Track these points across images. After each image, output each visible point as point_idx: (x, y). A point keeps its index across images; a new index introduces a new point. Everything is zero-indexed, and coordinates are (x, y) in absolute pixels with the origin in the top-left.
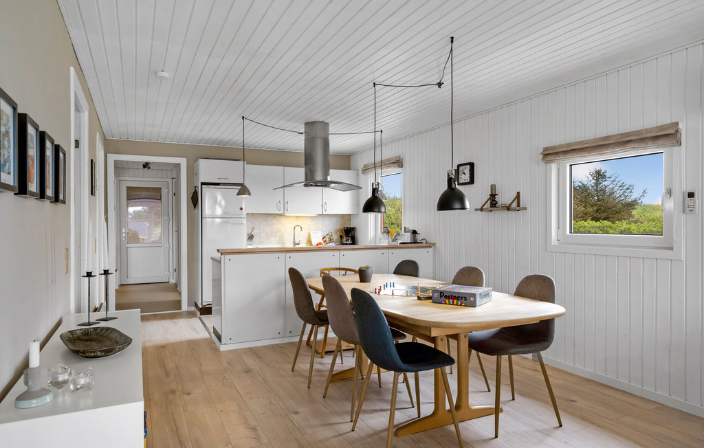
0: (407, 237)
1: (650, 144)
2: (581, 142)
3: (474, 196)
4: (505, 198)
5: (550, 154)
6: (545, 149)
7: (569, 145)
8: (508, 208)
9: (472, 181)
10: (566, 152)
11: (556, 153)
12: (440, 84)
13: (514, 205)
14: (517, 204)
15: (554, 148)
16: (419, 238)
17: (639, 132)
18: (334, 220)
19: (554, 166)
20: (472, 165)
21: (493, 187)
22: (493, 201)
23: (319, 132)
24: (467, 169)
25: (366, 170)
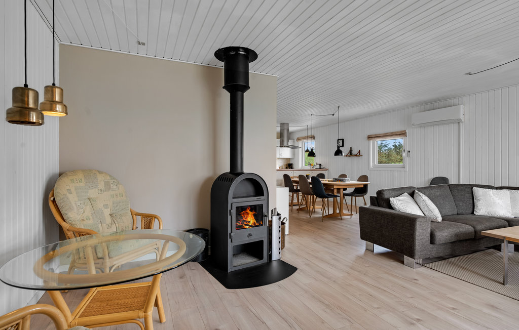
0: (318, 167)
1: (398, 136)
2: (379, 134)
3: (345, 150)
4: (355, 152)
5: (370, 137)
6: (369, 136)
7: (376, 135)
8: (356, 155)
9: (343, 146)
10: (375, 137)
11: (372, 137)
12: (333, 115)
13: (358, 154)
14: (359, 154)
15: (371, 135)
16: (322, 167)
17: (395, 132)
18: (283, 160)
19: (371, 142)
20: (343, 140)
21: (351, 148)
22: (350, 153)
23: (285, 127)
24: (341, 142)
25: (298, 139)
